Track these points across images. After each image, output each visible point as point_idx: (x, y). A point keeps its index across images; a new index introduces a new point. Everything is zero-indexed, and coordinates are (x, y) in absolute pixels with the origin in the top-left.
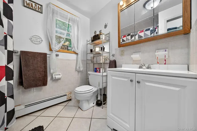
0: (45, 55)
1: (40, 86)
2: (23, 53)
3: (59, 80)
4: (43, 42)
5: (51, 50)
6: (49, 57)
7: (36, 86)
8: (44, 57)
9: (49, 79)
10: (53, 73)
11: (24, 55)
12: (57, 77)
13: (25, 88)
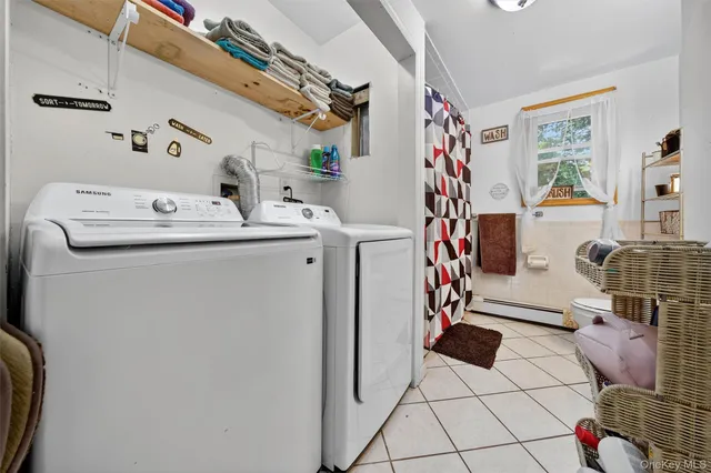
0: (512, 216)
1: (504, 273)
2: (480, 216)
3: (544, 273)
4: (509, 193)
5: (523, 205)
6: (520, 220)
7: (498, 272)
8: (509, 221)
9: (519, 264)
10: (529, 253)
11: (483, 218)
12: (536, 263)
13: (484, 272)
